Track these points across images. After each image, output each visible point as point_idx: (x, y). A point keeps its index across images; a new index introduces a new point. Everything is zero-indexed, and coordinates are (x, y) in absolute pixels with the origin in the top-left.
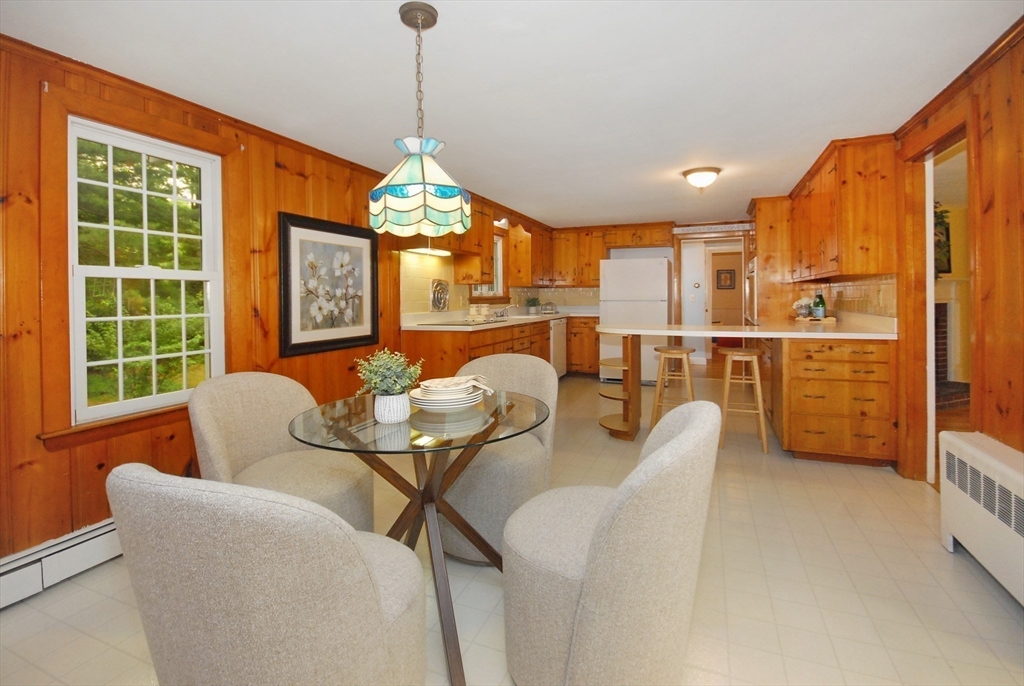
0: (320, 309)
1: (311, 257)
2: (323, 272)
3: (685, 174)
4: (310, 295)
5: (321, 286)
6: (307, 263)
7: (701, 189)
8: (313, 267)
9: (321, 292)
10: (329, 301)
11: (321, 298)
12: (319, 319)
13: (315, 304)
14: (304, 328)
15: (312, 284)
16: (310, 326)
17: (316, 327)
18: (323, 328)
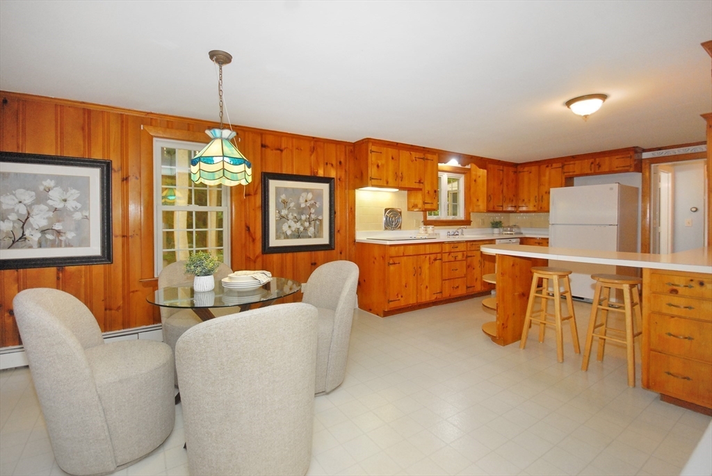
0: (290, 227)
1: (283, 197)
2: (292, 205)
3: (569, 103)
4: (282, 219)
5: (291, 214)
6: (280, 200)
7: (586, 116)
8: (285, 202)
9: (290, 216)
10: (296, 222)
11: (290, 221)
12: (289, 233)
13: (286, 224)
14: (278, 237)
15: (284, 212)
16: (283, 237)
17: (287, 237)
18: (291, 238)
